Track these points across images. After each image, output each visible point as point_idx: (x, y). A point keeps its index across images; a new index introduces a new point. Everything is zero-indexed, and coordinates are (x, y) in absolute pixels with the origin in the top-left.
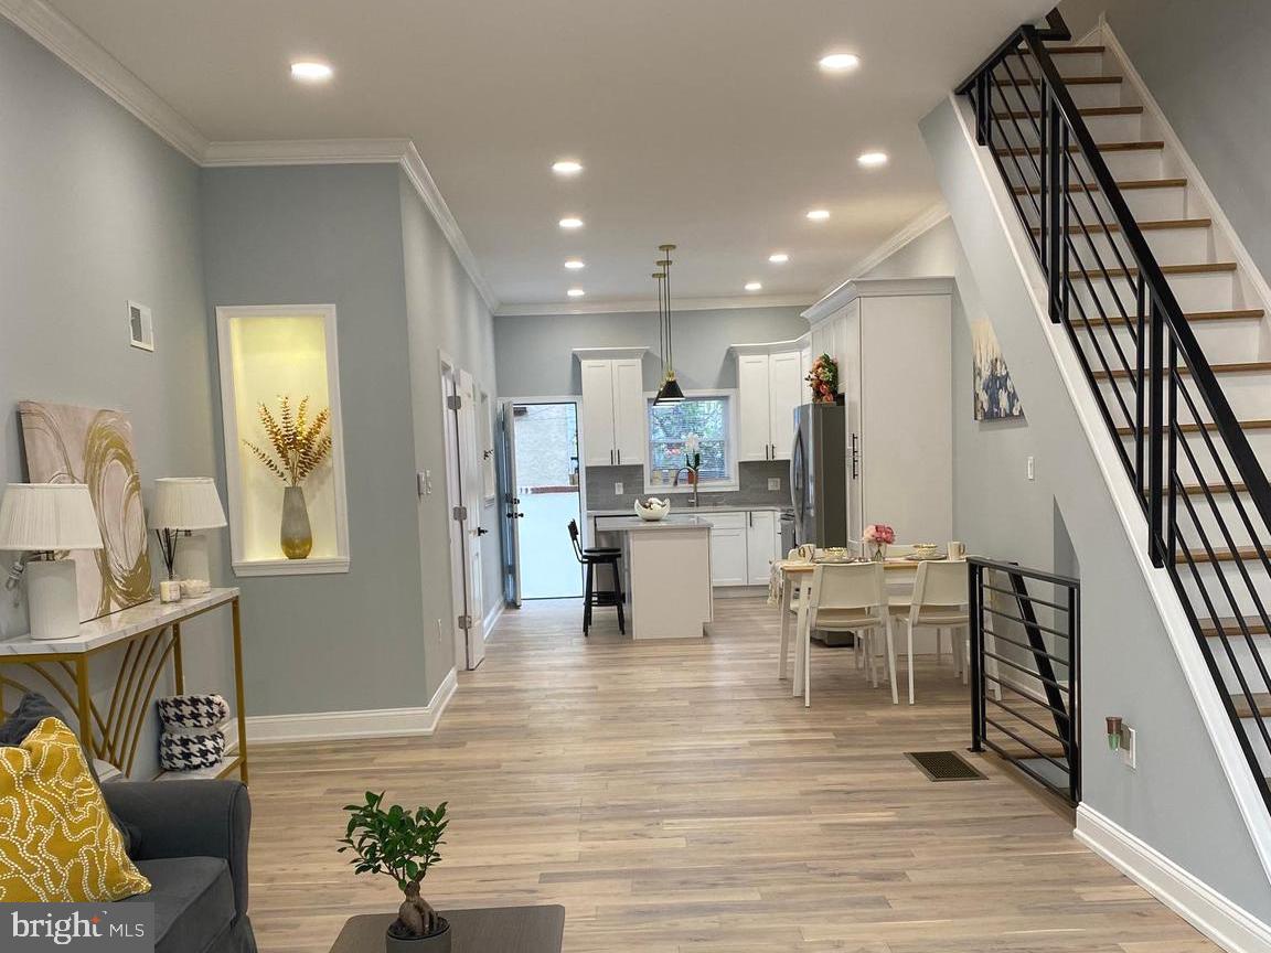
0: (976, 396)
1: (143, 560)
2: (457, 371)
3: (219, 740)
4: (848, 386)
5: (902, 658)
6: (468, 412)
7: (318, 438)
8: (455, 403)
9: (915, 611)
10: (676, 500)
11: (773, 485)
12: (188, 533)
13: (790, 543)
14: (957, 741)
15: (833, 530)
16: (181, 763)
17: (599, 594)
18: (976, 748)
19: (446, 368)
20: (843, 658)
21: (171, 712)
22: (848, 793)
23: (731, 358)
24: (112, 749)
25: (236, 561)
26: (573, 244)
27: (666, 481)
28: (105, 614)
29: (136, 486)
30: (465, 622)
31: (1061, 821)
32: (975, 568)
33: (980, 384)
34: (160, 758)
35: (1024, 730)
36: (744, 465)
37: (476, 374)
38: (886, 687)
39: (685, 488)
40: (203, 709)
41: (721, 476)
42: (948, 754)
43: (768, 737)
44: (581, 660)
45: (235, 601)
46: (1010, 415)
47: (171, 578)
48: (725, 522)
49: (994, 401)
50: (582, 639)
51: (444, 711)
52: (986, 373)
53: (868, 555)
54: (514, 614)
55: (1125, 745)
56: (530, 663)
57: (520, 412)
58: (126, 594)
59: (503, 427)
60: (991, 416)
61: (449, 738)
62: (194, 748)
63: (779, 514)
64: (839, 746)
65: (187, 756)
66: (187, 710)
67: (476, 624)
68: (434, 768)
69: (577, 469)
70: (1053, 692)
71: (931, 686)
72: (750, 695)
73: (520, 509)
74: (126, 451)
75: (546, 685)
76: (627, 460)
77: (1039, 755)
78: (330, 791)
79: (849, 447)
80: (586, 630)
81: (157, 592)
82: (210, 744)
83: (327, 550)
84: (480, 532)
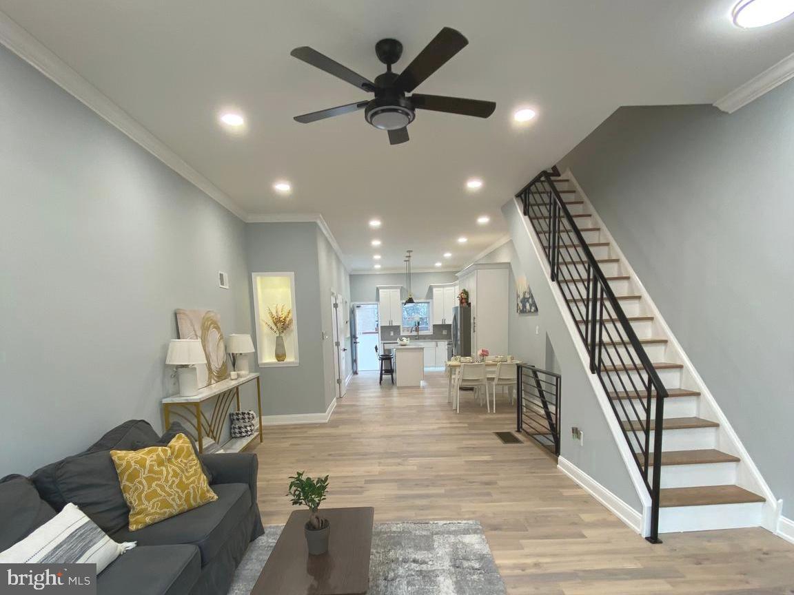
0: (518, 305)
1: (224, 364)
2: (337, 295)
3: (252, 426)
4: (472, 300)
5: (491, 395)
6: (340, 308)
7: (288, 319)
8: (336, 306)
9: (496, 381)
10: (411, 337)
11: (445, 332)
12: (241, 354)
13: (451, 355)
14: (511, 428)
15: (466, 351)
16: (238, 435)
17: (385, 370)
18: (518, 431)
19: (333, 294)
20: (469, 394)
21: (235, 417)
22: (474, 448)
23: (431, 289)
24: (213, 432)
25: (259, 362)
26: (377, 251)
27: (408, 331)
28: (209, 384)
29: (221, 337)
30: (339, 381)
31: (554, 463)
32: (519, 367)
33: (519, 300)
34: (231, 433)
35: (534, 424)
36: (435, 326)
37: (343, 296)
38: (485, 406)
39: (414, 333)
40: (246, 416)
41: (427, 329)
42: (509, 433)
43: (445, 425)
44: (379, 394)
45: (258, 378)
46: (530, 311)
47: (234, 371)
48: (428, 346)
49: (524, 306)
50: (379, 386)
51: (332, 413)
52: (521, 297)
53: (479, 360)
54: (356, 376)
55: (579, 437)
56: (362, 395)
57: (358, 307)
58: (218, 377)
59: (352, 312)
60: (523, 311)
61: (333, 424)
62: (243, 430)
63: (446, 343)
64: (470, 429)
65: (240, 433)
66: (241, 416)
67: (343, 382)
68: (329, 436)
69: (378, 325)
70: (548, 414)
71: (502, 406)
72: (438, 409)
73: (358, 340)
74: (218, 326)
75: (368, 404)
76: (394, 324)
77: (540, 434)
78: (291, 445)
79: (472, 321)
80: (380, 382)
81: (230, 375)
82: (249, 428)
83: (291, 358)
84: (345, 350)
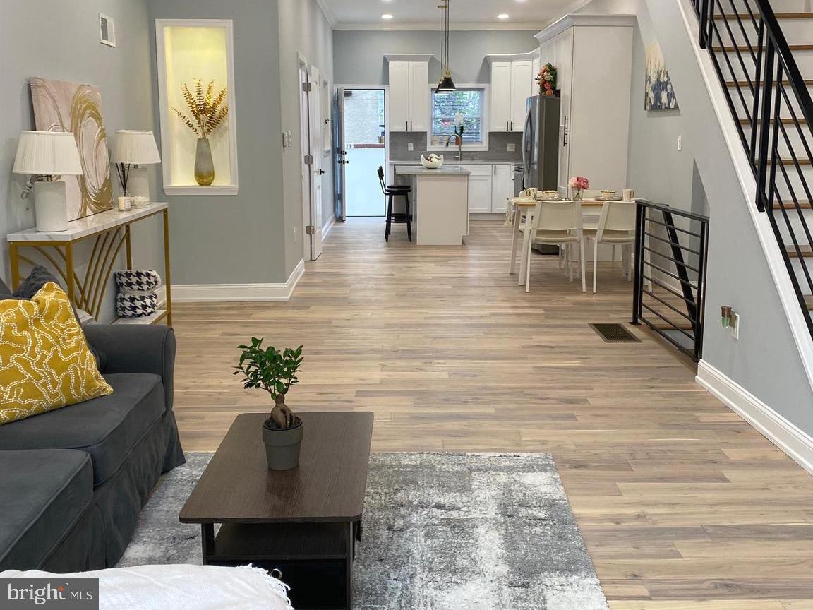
0: (647, 94)
1: (107, 183)
2: (309, 66)
3: (154, 299)
4: (564, 84)
5: (590, 263)
6: (315, 93)
7: (219, 108)
8: (307, 87)
9: (600, 234)
10: (448, 156)
11: (511, 148)
12: (136, 166)
13: (520, 186)
14: (623, 318)
15: (549, 180)
16: (129, 313)
17: (396, 215)
18: (635, 322)
19: (302, 64)
20: (551, 262)
21: (124, 280)
22: (552, 347)
23: (487, 63)
24: (87, 303)
25: (165, 186)
27: (441, 143)
28: (83, 216)
29: (103, 135)
30: (310, 230)
31: (688, 370)
32: (641, 207)
33: (649, 86)
34: (116, 309)
35: (666, 312)
36: (492, 134)
37: (321, 72)
38: (578, 281)
39: (453, 148)
40: (144, 279)
41: (477, 141)
42: (617, 325)
43: (502, 311)
44: (383, 257)
45: (165, 211)
46: (668, 108)
47: (125, 195)
48: (479, 171)
49: (658, 98)
50: (384, 243)
51: (297, 286)
52: (654, 80)
53: (571, 196)
54: (342, 225)
55: (733, 324)
56: (351, 257)
57: (348, 94)
58: (97, 204)
59: (337, 104)
60: (656, 108)
61: (300, 303)
62: (138, 304)
63: (513, 167)
64: (547, 318)
65: (133, 308)
66: (134, 279)
67: (317, 231)
68: (290, 322)
69: (384, 133)
70: (687, 288)
71: (607, 282)
72: (492, 284)
73: (346, 158)
74: (97, 112)
75: (361, 272)
76: (416, 128)
77: (675, 328)
78: (224, 334)
79: (561, 125)
80: (387, 238)
81: (116, 203)
82: (148, 302)
83: (224, 180)
84: (321, 172)
